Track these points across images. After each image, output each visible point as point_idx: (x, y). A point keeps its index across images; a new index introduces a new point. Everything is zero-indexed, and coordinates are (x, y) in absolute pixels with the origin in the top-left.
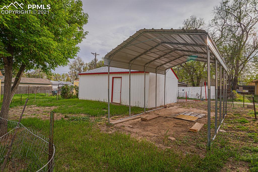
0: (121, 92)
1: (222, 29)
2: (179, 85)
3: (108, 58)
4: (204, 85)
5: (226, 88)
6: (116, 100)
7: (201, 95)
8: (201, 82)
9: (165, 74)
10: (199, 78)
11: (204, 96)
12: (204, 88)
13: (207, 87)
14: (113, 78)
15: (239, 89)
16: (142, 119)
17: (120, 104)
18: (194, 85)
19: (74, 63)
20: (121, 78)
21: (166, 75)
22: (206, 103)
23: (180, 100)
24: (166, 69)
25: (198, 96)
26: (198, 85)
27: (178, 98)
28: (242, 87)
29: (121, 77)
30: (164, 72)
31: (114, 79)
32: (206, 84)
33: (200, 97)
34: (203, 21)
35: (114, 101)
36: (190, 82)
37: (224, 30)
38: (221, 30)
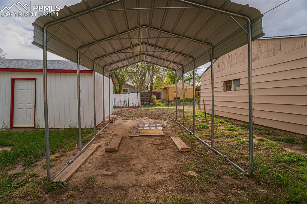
0: (35, 107)
3: (43, 29)
7: (129, 102)
14: (13, 80)
16: (107, 151)
17: (34, 128)
20: (35, 80)
25: (125, 104)
31: (17, 82)
35: (16, 125)
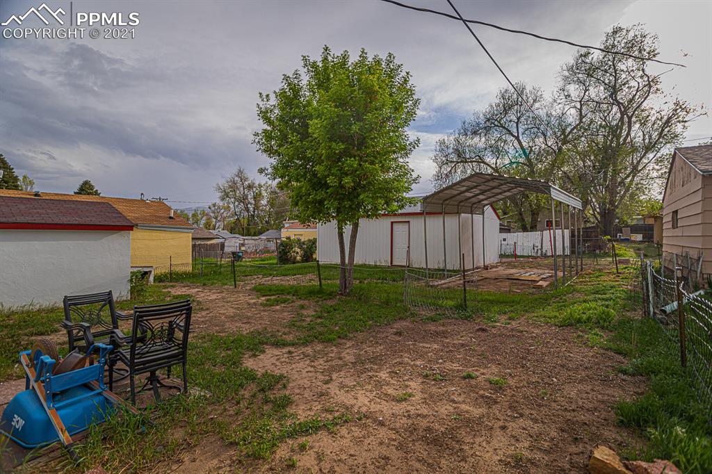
0: (409, 247)
1: (581, 105)
2: (502, 230)
4: (547, 226)
5: (581, 233)
6: (400, 260)
7: (542, 246)
8: (539, 220)
9: (483, 213)
10: (534, 214)
11: (547, 247)
12: (546, 233)
13: (552, 231)
14: (392, 223)
15: (622, 233)
17: (408, 267)
18: (525, 229)
19: (230, 184)
21: (485, 216)
22: (551, 260)
23: (504, 260)
24: (484, 206)
25: (536, 251)
26: (533, 228)
27: (501, 256)
28: (629, 229)
29: (409, 222)
30: (481, 210)
31: (394, 225)
32: (549, 224)
33: (539, 251)
34: (539, 93)
35: (394, 263)
36: (515, 223)
37: (584, 108)
38: (579, 107)
